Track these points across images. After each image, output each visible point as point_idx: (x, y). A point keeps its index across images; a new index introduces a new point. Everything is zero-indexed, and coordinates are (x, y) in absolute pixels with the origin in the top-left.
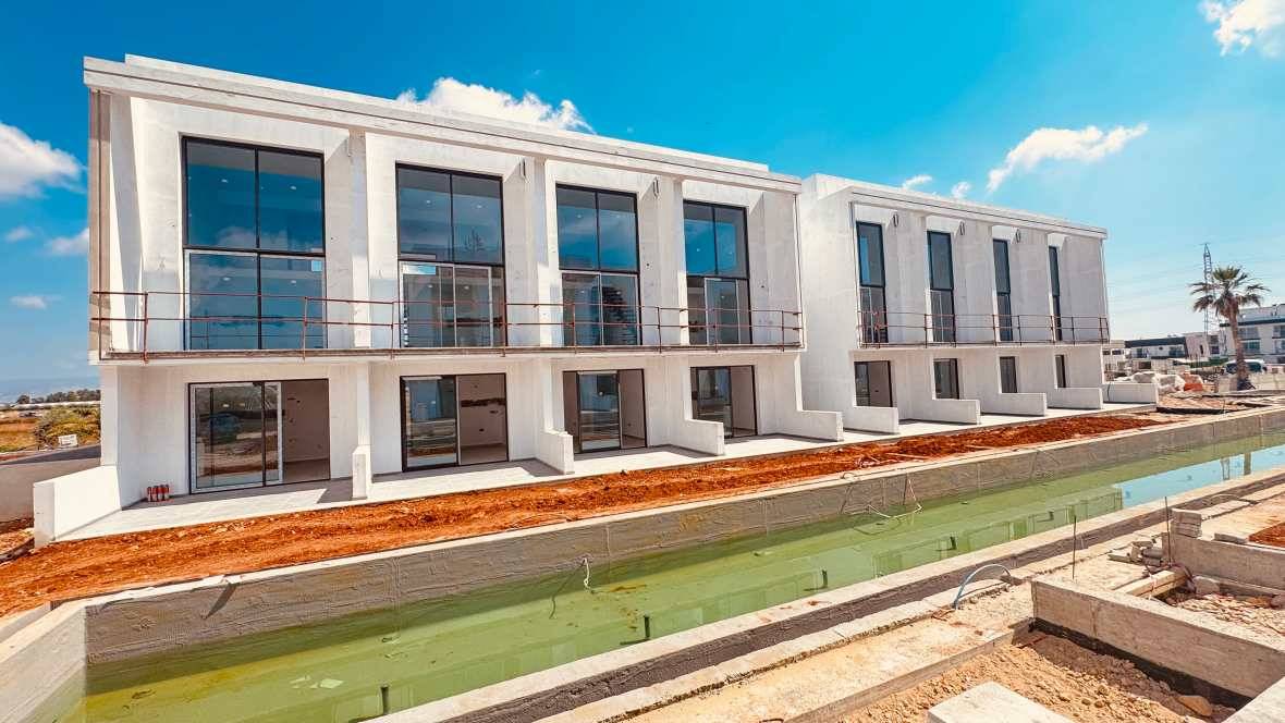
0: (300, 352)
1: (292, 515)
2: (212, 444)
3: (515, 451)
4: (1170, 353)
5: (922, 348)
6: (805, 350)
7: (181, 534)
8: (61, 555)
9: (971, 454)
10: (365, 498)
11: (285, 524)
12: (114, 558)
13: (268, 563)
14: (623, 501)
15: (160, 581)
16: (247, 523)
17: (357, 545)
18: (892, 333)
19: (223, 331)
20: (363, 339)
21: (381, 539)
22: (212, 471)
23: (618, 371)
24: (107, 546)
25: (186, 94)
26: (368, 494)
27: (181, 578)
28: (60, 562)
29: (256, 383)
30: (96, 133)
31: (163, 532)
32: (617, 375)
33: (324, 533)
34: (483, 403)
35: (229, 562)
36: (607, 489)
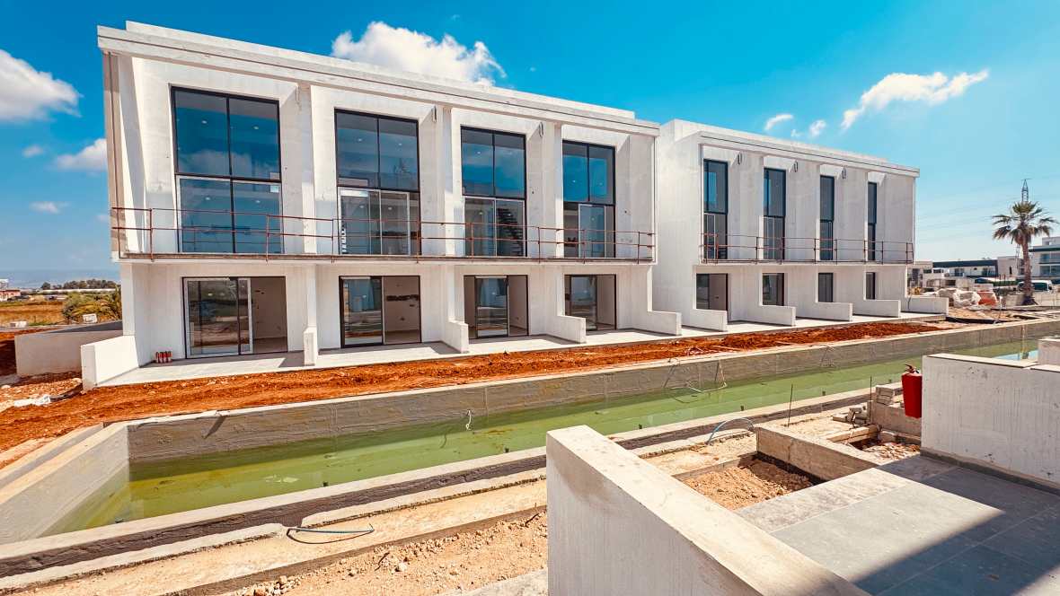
0: (265, 256)
1: (261, 374)
2: (201, 324)
3: (426, 335)
4: (983, 273)
5: (753, 264)
6: (657, 263)
7: (184, 385)
8: (103, 395)
9: (777, 347)
10: (313, 365)
11: (256, 380)
12: (139, 398)
13: (247, 404)
14: (501, 373)
15: (173, 413)
16: (230, 379)
17: (307, 395)
18: (731, 252)
19: (204, 237)
20: (310, 247)
21: (324, 391)
22: (201, 344)
23: (508, 276)
24: (133, 391)
25: (174, 55)
26: (315, 362)
27: (188, 412)
28: (104, 400)
29: (232, 278)
30: (109, 86)
31: (171, 383)
32: (507, 279)
33: (284, 387)
34: (404, 298)
35: (220, 403)
36: (491, 364)
